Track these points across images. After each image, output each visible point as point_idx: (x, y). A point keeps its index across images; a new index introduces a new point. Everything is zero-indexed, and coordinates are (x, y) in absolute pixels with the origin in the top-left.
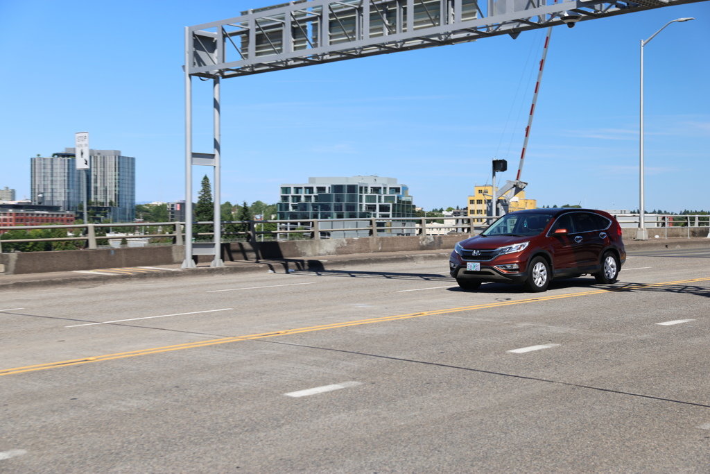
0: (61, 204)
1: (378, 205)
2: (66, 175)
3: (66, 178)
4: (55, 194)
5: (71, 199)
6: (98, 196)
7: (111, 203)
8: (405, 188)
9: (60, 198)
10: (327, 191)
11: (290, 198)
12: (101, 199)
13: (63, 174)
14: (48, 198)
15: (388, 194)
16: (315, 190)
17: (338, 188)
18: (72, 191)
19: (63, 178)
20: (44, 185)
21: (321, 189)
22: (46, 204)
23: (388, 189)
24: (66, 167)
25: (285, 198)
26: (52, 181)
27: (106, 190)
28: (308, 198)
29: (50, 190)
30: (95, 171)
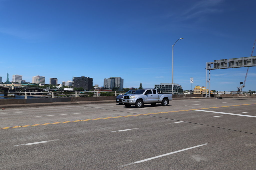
0: (109, 88)
1: (175, 89)
5: (111, 87)
6: (116, 86)
7: (119, 88)
8: (181, 86)
9: (109, 87)
10: (164, 86)
11: (157, 87)
12: (117, 87)
14: (107, 87)
15: (177, 87)
16: (162, 86)
17: (167, 86)
18: (111, 85)
19: (110, 83)
20: (106, 84)
21: (163, 86)
22: (106, 88)
23: (177, 86)
24: (111, 80)
25: (155, 87)
26: (108, 83)
27: (118, 85)
28: (160, 87)
30: (116, 81)
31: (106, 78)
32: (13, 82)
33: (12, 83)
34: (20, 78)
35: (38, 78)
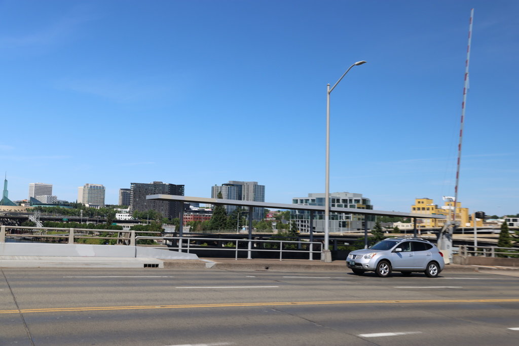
16: (310, 201)
21: (313, 201)
24: (227, 190)
30: (244, 192)
31: (218, 185)
32: (26, 201)
33: (24, 202)
34: (46, 190)
35: (87, 191)
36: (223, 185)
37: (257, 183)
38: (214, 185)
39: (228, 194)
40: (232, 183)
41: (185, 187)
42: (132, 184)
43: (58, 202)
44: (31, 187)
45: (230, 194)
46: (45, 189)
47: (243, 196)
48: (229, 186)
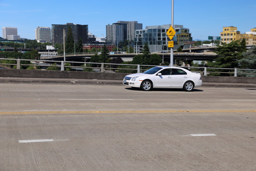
0: (114, 42)
2: (116, 31)
3: (116, 32)
4: (113, 38)
5: (117, 40)
7: (132, 41)
9: (114, 40)
10: (146, 32)
12: (130, 39)
13: (115, 31)
14: (111, 39)
18: (118, 37)
19: (115, 32)
20: (110, 35)
24: (116, 28)
26: (112, 33)
27: (131, 36)
29: (111, 37)
30: (128, 29)
35: (39, 32)
36: (113, 24)
37: (137, 22)
38: (108, 25)
39: (116, 30)
40: (119, 23)
41: (88, 26)
42: (52, 25)
43: (21, 39)
44: (3, 29)
45: (118, 30)
46: (13, 31)
47: (127, 32)
48: (117, 25)
